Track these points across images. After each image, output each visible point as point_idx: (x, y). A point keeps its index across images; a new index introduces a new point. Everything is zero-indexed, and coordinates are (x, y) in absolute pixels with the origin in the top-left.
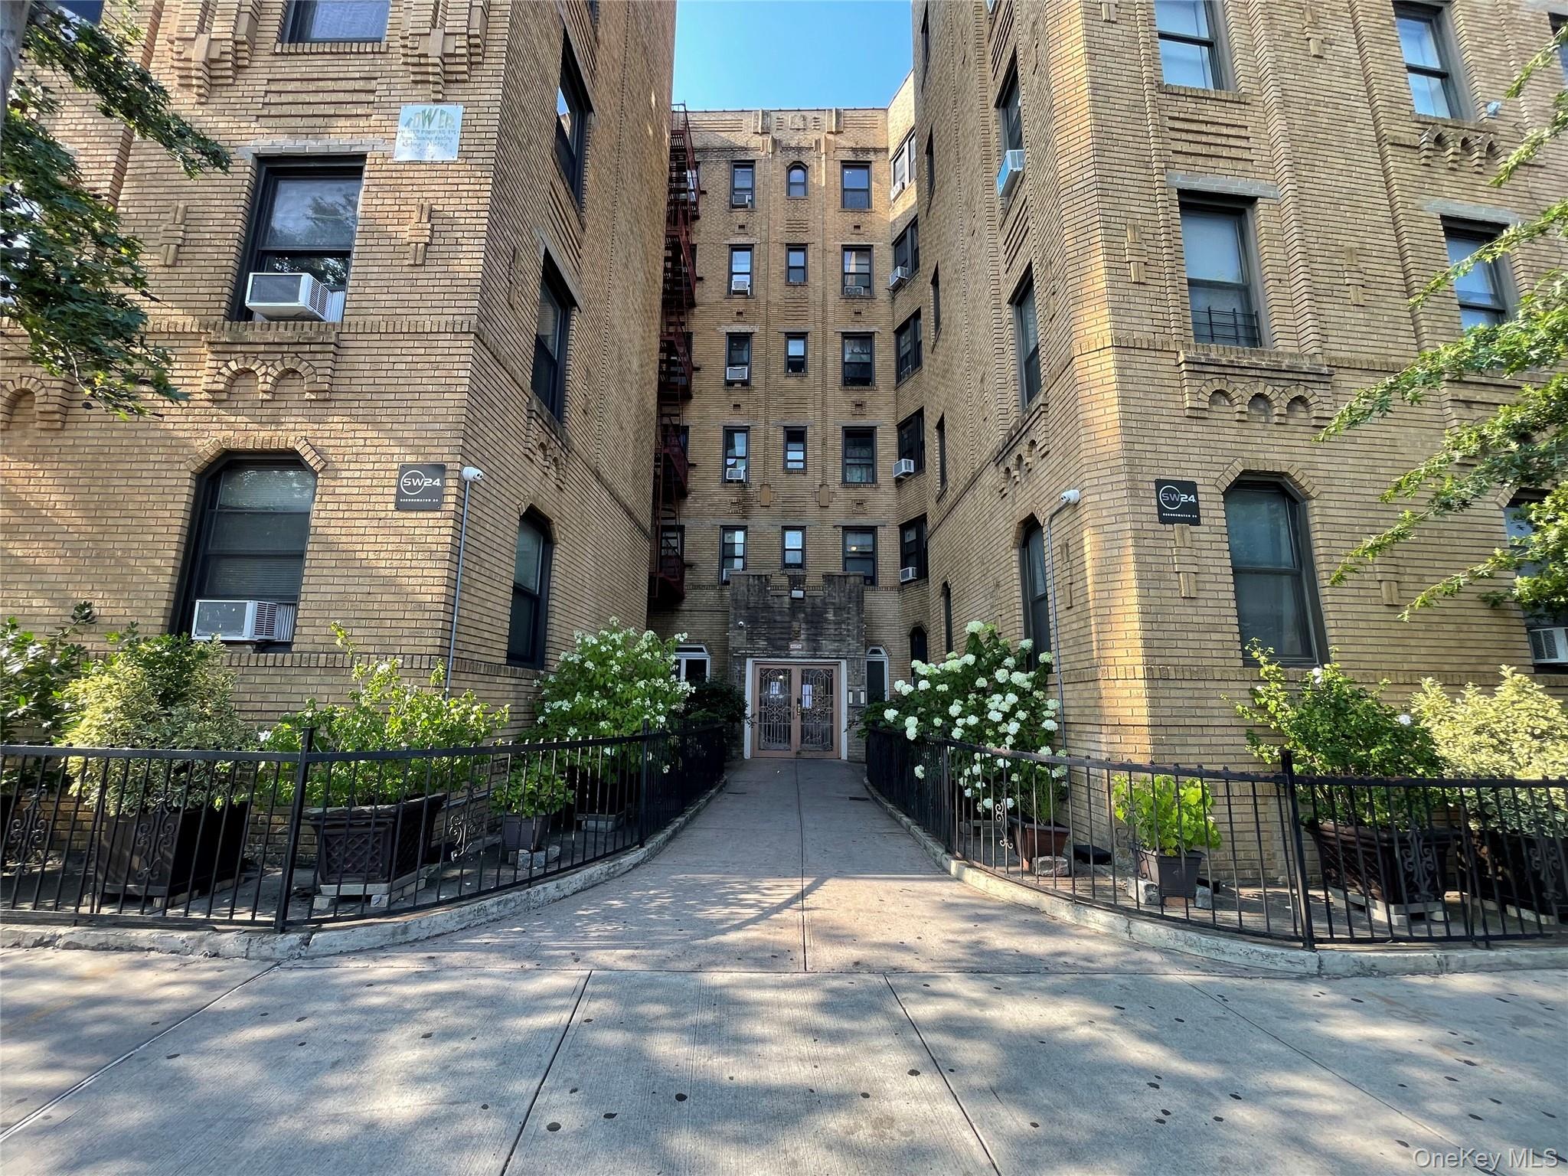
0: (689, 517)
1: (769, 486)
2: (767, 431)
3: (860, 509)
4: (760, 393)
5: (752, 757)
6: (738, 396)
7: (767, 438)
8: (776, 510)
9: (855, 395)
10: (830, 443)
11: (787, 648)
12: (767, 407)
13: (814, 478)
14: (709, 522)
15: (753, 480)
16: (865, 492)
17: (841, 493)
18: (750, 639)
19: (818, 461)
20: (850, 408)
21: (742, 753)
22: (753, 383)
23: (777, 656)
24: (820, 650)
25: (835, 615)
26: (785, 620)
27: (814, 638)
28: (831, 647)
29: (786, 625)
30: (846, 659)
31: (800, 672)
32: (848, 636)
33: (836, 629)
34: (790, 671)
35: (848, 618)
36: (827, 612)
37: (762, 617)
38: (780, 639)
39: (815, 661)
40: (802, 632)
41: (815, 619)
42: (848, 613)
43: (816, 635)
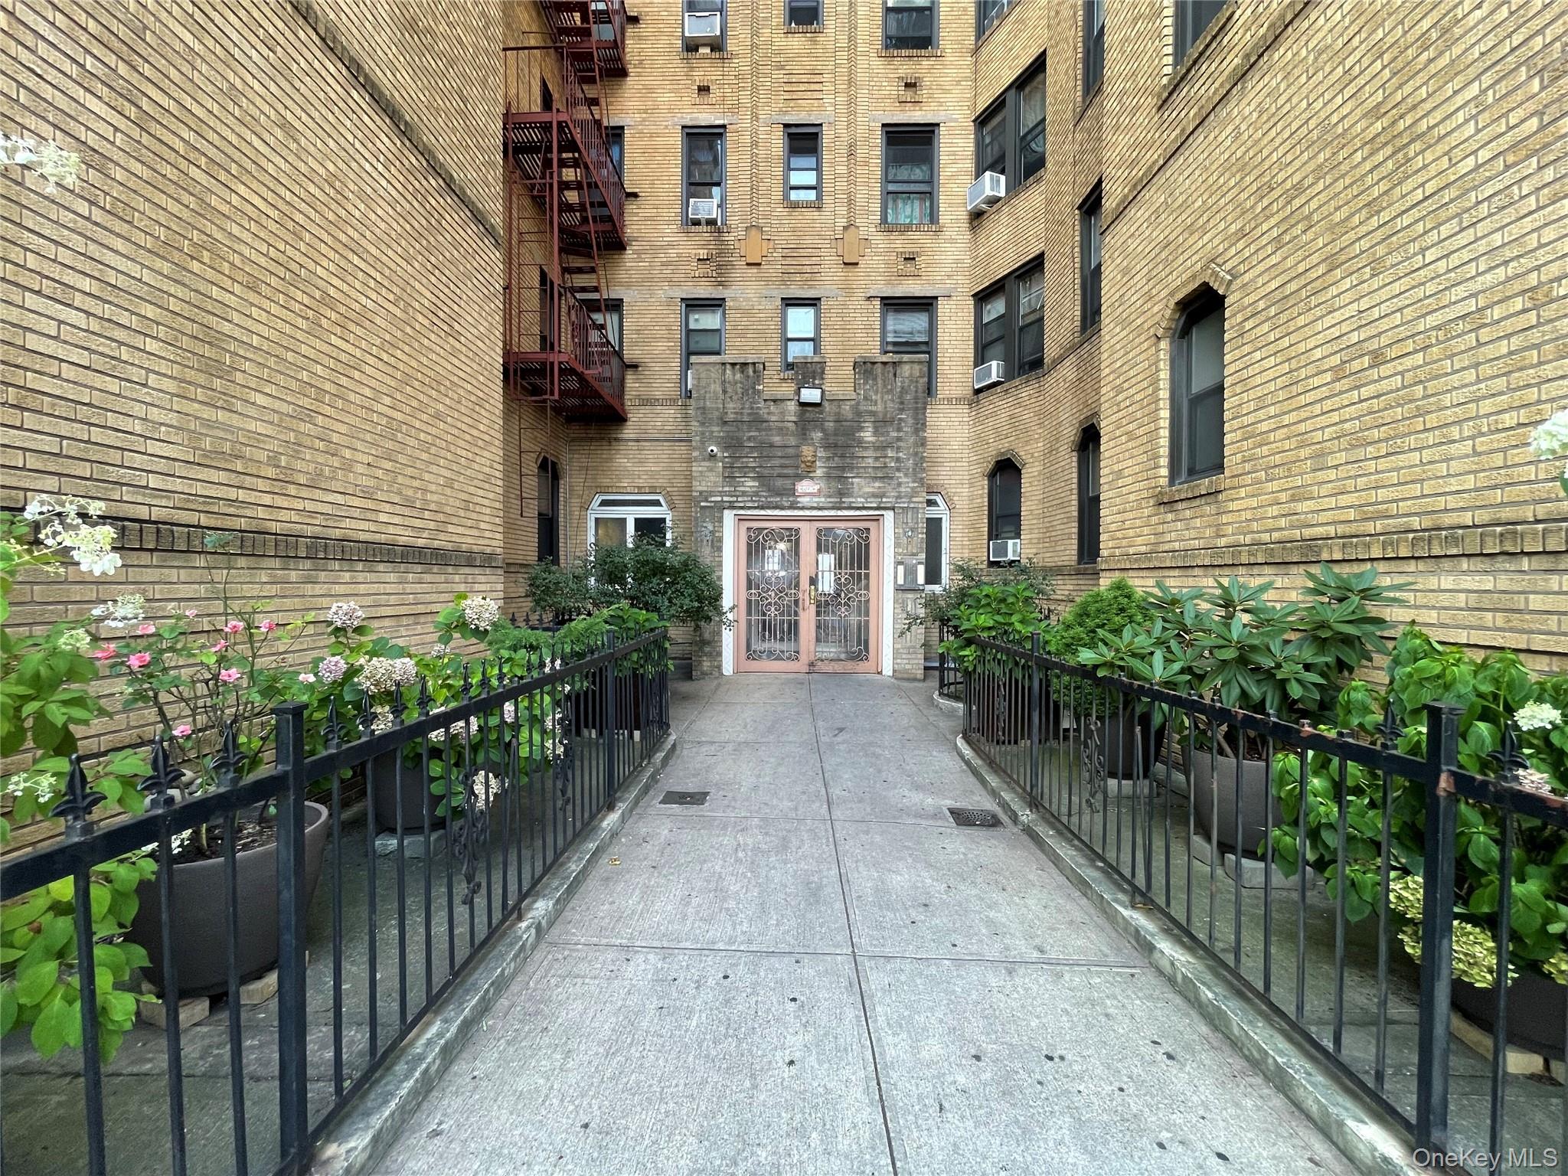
0: (629, 285)
1: (760, 228)
2: (755, 133)
3: (910, 268)
4: (741, 64)
5: (737, 672)
6: (705, 70)
7: (755, 144)
8: (773, 270)
9: (905, 66)
10: (861, 152)
11: (792, 492)
12: (754, 88)
13: (835, 214)
14: (663, 292)
15: (733, 221)
16: (919, 240)
17: (879, 240)
18: (729, 478)
19: (842, 185)
20: (895, 89)
21: (719, 667)
22: (731, 45)
23: (776, 508)
24: (850, 495)
25: (876, 433)
26: (788, 443)
27: (839, 473)
28: (867, 490)
29: (791, 451)
30: (893, 509)
31: (814, 533)
32: (898, 470)
33: (877, 459)
34: (797, 531)
35: (899, 439)
36: (861, 429)
37: (749, 439)
38: (779, 476)
39: (840, 513)
40: (818, 464)
41: (841, 440)
42: (899, 430)
43: (843, 469)
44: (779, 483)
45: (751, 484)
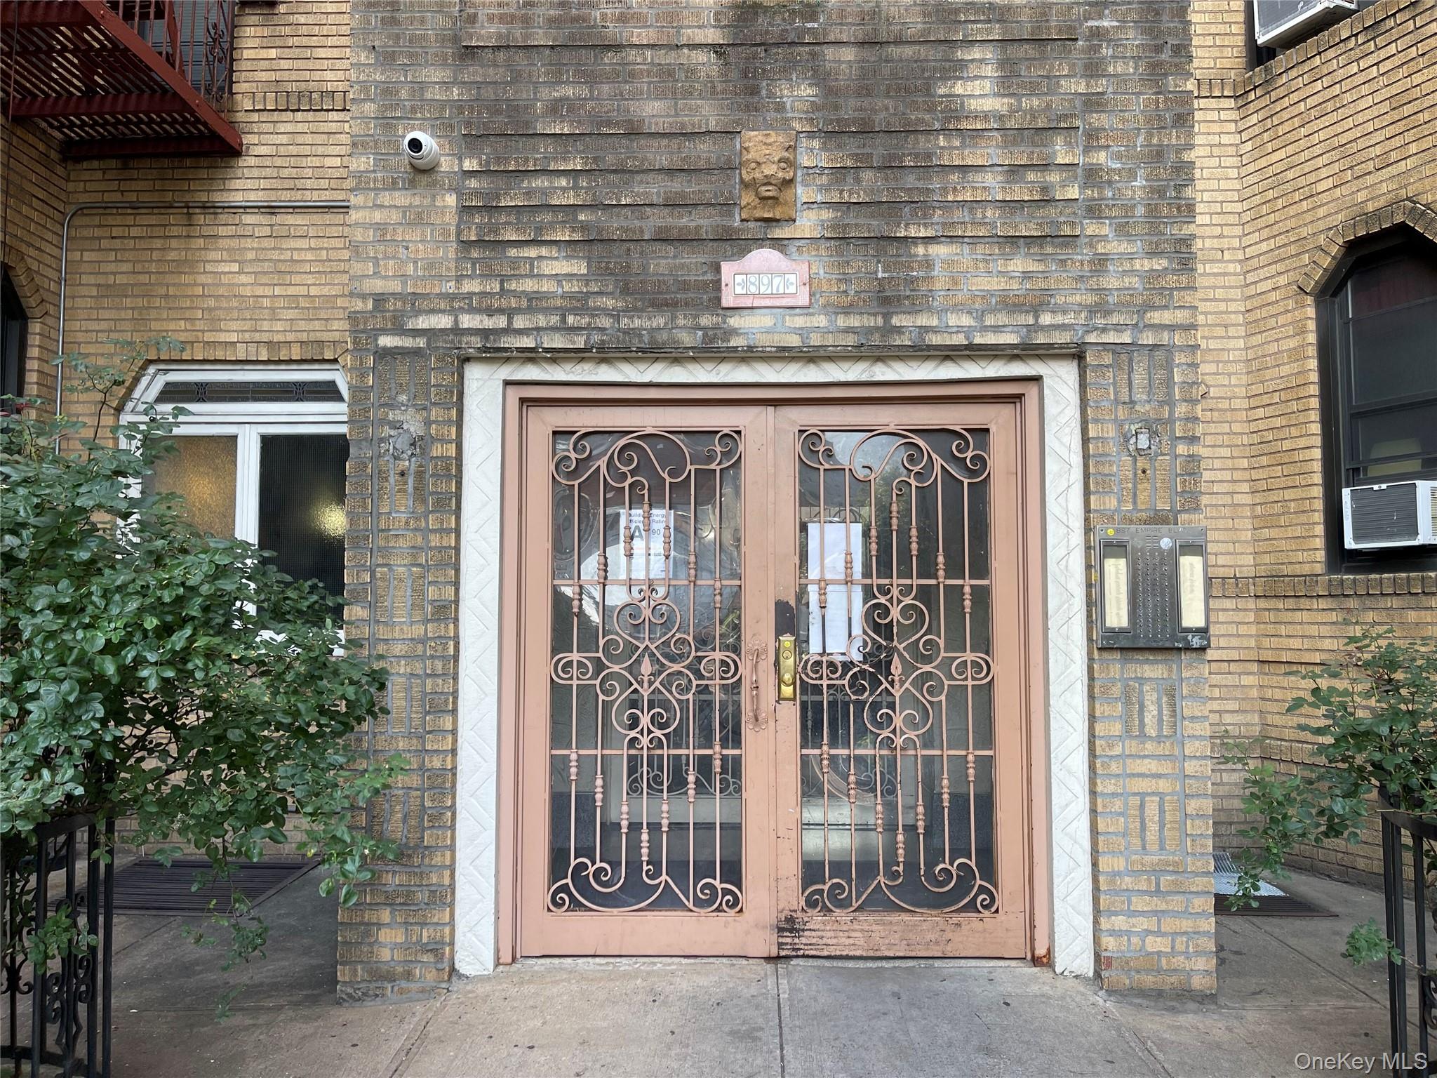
5: (508, 959)
11: (709, 294)
18: (483, 248)
23: (654, 352)
24: (917, 304)
25: (1008, 81)
26: (692, 121)
27: (878, 226)
28: (984, 283)
29: (703, 150)
30: (1077, 355)
31: (790, 446)
32: (1093, 211)
33: (1014, 172)
34: (732, 437)
35: (1093, 102)
36: (955, 69)
37: (554, 109)
38: (663, 238)
39: (882, 373)
40: (803, 193)
41: (885, 110)
42: (1093, 69)
43: (891, 209)
44: (662, 263)
45: (562, 267)
